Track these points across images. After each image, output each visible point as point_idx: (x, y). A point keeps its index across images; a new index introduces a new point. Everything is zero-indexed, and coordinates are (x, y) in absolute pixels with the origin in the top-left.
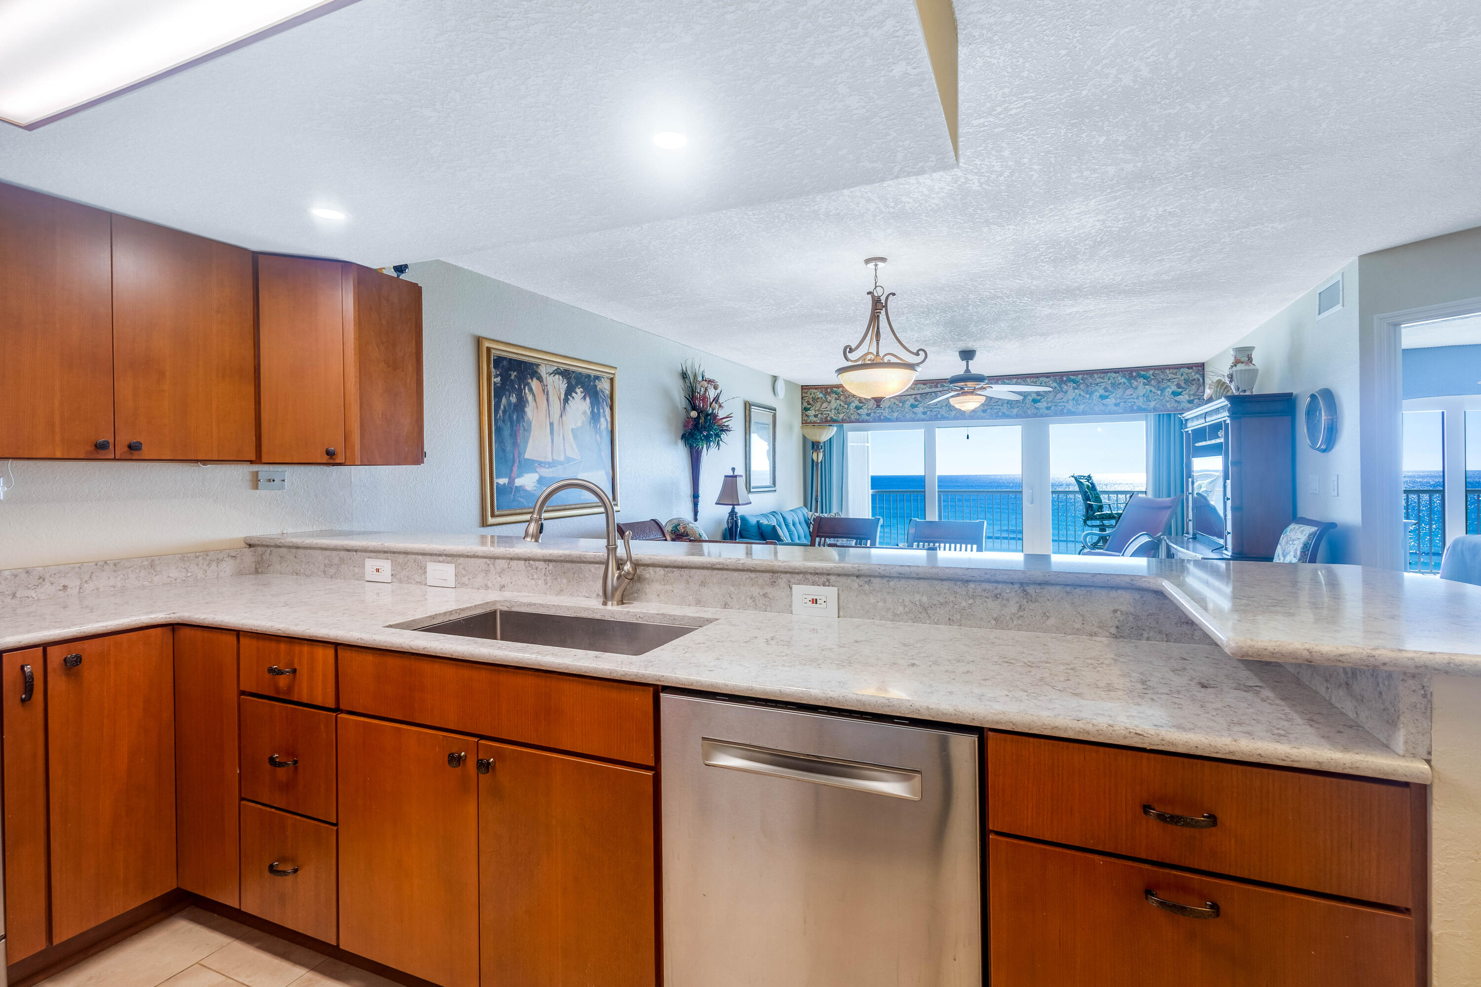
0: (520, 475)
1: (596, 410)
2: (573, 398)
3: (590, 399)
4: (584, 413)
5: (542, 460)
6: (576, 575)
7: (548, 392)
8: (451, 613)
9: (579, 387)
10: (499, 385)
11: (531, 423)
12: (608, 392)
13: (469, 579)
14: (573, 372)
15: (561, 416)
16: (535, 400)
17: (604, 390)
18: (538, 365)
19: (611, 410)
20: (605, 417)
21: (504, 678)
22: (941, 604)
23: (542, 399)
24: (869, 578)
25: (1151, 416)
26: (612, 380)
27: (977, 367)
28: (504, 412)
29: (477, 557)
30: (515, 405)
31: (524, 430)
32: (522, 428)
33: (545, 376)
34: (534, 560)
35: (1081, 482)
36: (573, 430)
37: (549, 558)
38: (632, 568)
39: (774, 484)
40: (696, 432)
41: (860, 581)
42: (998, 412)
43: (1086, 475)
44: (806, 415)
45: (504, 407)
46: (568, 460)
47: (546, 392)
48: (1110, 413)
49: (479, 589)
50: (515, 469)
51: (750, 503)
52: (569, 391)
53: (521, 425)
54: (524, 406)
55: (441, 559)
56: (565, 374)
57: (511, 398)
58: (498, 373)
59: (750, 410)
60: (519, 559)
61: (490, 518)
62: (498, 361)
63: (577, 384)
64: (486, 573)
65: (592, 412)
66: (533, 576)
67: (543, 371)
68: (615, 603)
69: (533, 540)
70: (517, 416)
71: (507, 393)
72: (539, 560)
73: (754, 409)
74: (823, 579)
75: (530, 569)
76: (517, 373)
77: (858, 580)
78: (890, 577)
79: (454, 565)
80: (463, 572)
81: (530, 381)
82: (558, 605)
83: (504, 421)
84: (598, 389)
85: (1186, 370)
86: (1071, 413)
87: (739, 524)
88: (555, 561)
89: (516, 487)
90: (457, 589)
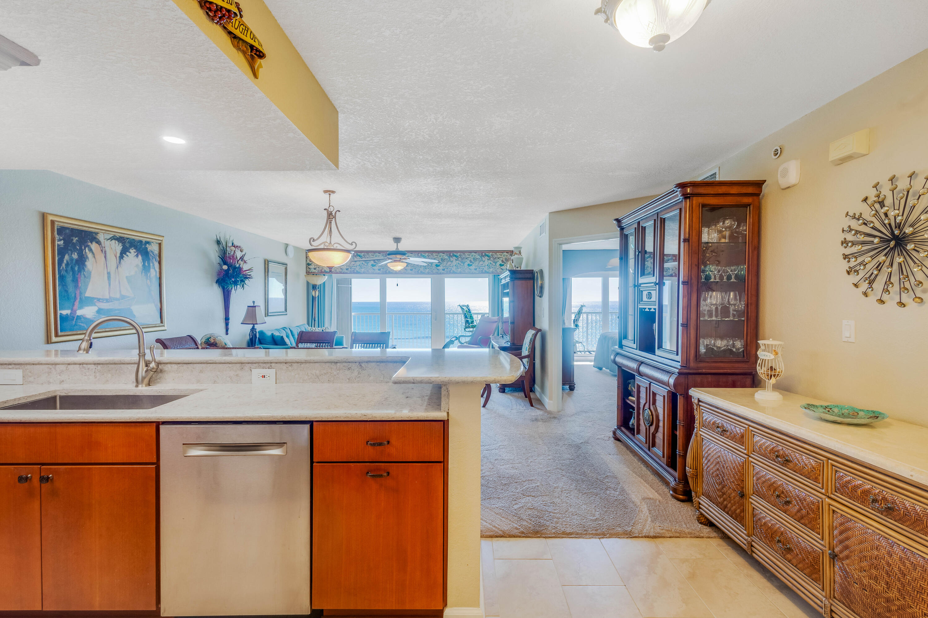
0: (81, 308)
1: (146, 264)
2: (127, 256)
3: (142, 256)
4: (137, 266)
5: (101, 297)
6: (117, 371)
7: (105, 252)
8: (19, 399)
9: (132, 248)
10: (62, 246)
11: (90, 272)
12: (157, 252)
13: (35, 378)
14: (127, 238)
15: (117, 267)
16: (94, 257)
17: (153, 251)
18: (97, 233)
19: (159, 264)
20: (155, 269)
21: (59, 429)
22: (325, 374)
23: (100, 257)
24: (291, 364)
25: (491, 276)
26: (160, 244)
27: (402, 247)
28: (67, 265)
29: (41, 364)
30: (77, 261)
31: (85, 277)
32: (83, 276)
33: (103, 241)
34: (87, 364)
35: (463, 308)
36: (127, 277)
37: (98, 362)
38: (156, 365)
39: (286, 310)
40: (227, 279)
41: (287, 365)
42: (418, 271)
43: (466, 304)
44: (309, 268)
45: (67, 261)
46: (123, 297)
47: (104, 252)
48: (472, 273)
49: (42, 384)
50: (77, 303)
51: (266, 323)
52: (124, 252)
53: (82, 273)
54: (85, 261)
55: (10, 367)
56: (120, 240)
57: (73, 255)
58: (61, 238)
59: (268, 265)
60: (75, 364)
61: (54, 338)
62: (61, 230)
63: (131, 247)
64: (48, 374)
65: (144, 265)
66: (85, 373)
67: (101, 237)
68: (144, 385)
69: (85, 352)
70: (79, 268)
71: (70, 252)
72: (90, 364)
73: (271, 265)
74: (268, 365)
75: (83, 369)
76: (79, 239)
77: (286, 365)
78: (302, 363)
79: (22, 370)
80: (30, 374)
81: (90, 244)
82: (103, 390)
83: (66, 271)
84: (148, 250)
85: (506, 254)
86: (454, 273)
87: (258, 336)
88: (102, 364)
89: (78, 316)
90: (24, 385)
